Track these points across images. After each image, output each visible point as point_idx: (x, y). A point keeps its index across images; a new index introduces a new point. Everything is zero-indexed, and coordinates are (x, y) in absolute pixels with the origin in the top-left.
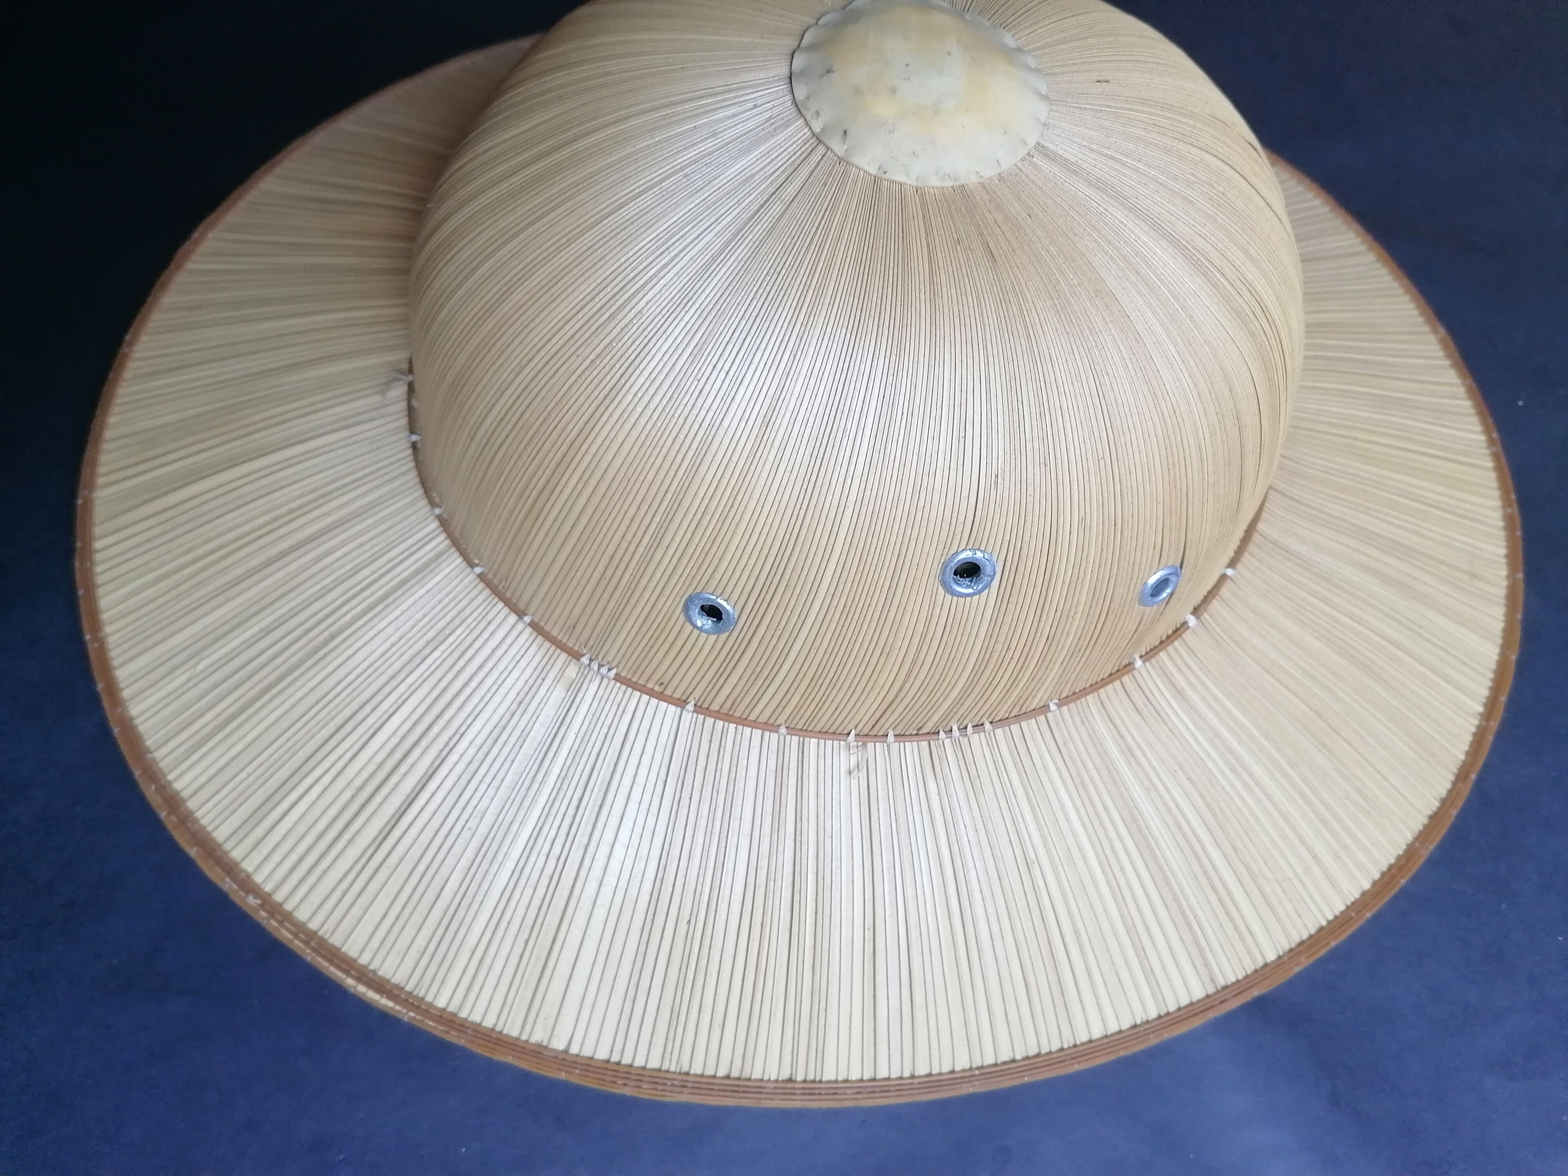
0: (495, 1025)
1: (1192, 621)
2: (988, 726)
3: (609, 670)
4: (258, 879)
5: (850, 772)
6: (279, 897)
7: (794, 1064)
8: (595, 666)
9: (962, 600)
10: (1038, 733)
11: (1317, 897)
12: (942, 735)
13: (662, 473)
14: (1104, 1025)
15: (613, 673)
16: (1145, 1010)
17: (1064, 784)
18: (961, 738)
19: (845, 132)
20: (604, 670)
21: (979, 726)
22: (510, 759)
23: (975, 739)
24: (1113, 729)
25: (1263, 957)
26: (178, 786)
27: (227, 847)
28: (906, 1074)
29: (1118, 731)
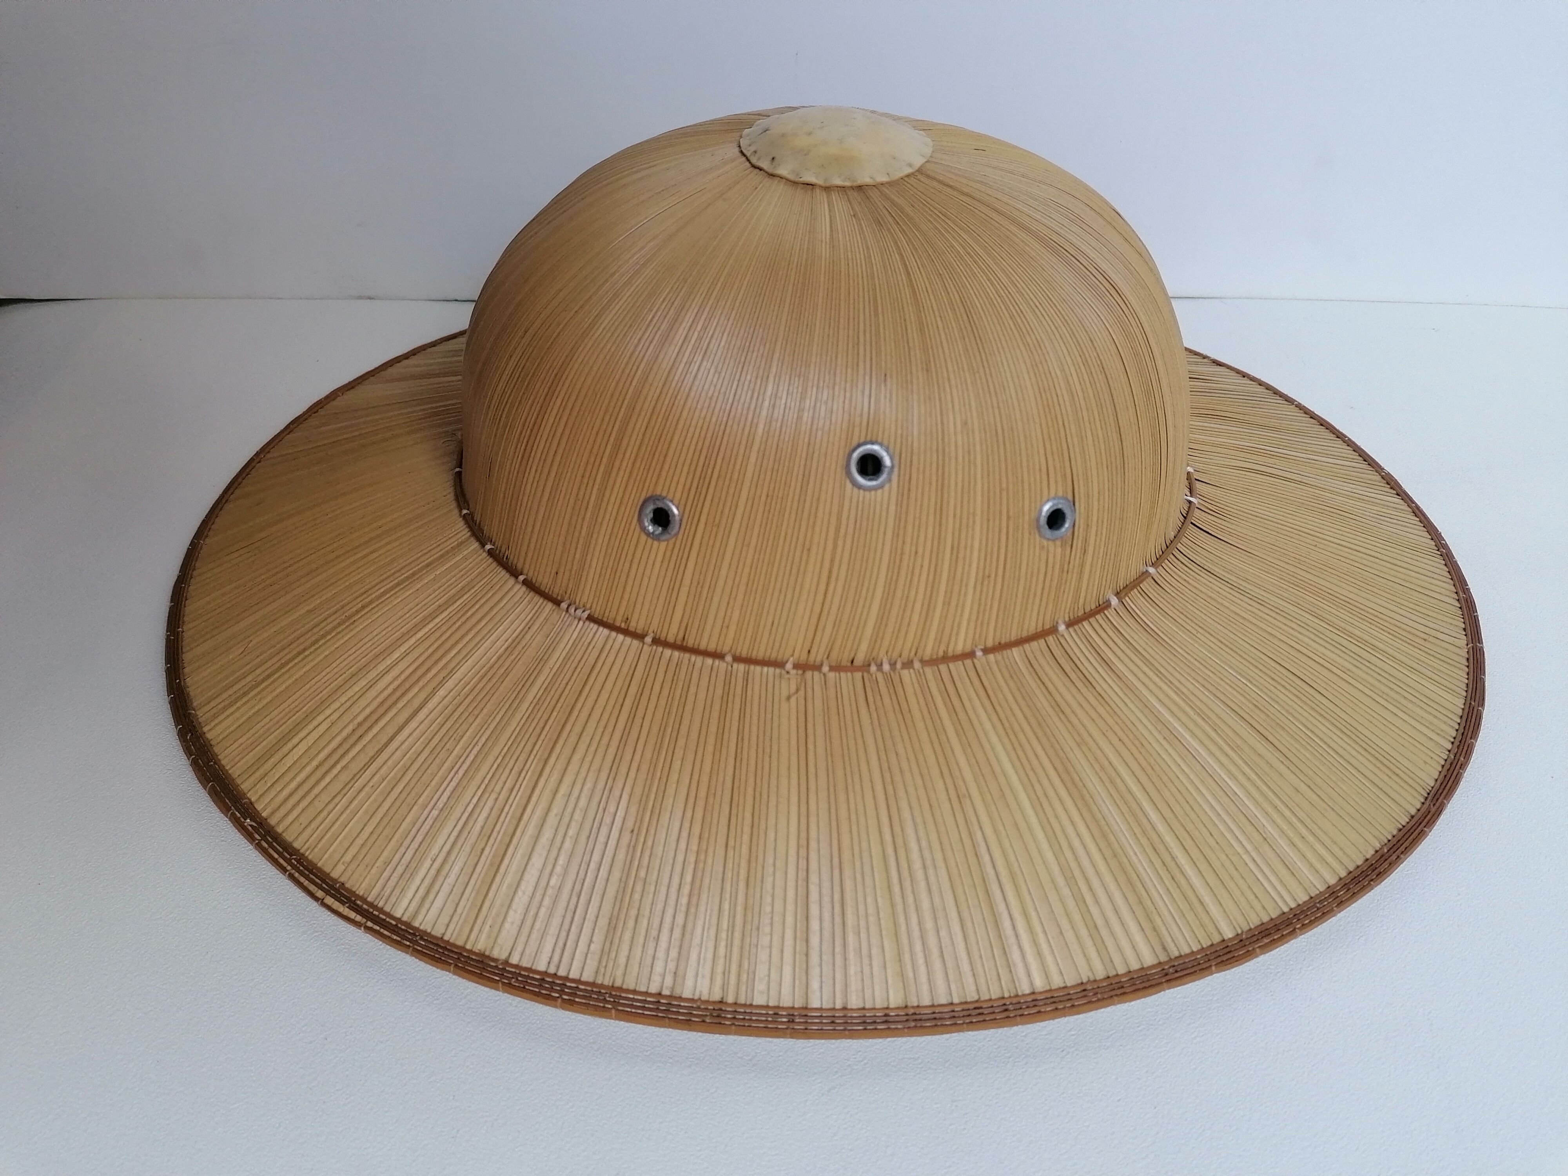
0: (444, 934)
1: (1114, 601)
2: (917, 665)
3: (584, 611)
4: (259, 807)
5: (788, 698)
6: (273, 821)
7: (724, 987)
8: (572, 610)
9: (867, 493)
10: (967, 678)
11: (1273, 879)
12: (873, 668)
13: (621, 384)
14: (1047, 977)
15: (586, 615)
16: (1091, 969)
17: (994, 727)
18: (892, 674)
19: (773, 159)
20: (579, 612)
21: (908, 664)
22: (492, 692)
23: (905, 673)
24: (1042, 686)
25: (1220, 934)
26: (209, 736)
27: (239, 781)
28: (838, 1005)
29: (1047, 688)
